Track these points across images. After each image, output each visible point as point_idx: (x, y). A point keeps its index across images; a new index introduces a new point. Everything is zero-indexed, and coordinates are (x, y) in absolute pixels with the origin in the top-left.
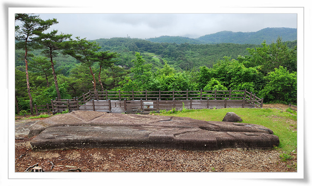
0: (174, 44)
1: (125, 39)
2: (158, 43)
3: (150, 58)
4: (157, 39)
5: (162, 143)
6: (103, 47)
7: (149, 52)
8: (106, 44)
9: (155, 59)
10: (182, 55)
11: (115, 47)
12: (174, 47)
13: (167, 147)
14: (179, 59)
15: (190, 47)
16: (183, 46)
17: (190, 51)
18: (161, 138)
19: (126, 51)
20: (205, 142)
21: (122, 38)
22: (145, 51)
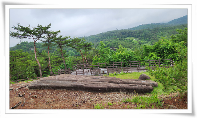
0: (148, 30)
1: (115, 31)
2: (137, 30)
3: (131, 41)
4: (136, 28)
5: (78, 88)
6: (102, 38)
7: (130, 37)
8: (103, 36)
9: (135, 41)
10: (154, 36)
11: (109, 37)
12: (148, 31)
13: (80, 90)
14: (152, 39)
15: (160, 30)
16: (155, 30)
17: (161, 33)
18: (77, 86)
19: (115, 38)
20: (100, 88)
21: (113, 31)
22: (128, 37)
